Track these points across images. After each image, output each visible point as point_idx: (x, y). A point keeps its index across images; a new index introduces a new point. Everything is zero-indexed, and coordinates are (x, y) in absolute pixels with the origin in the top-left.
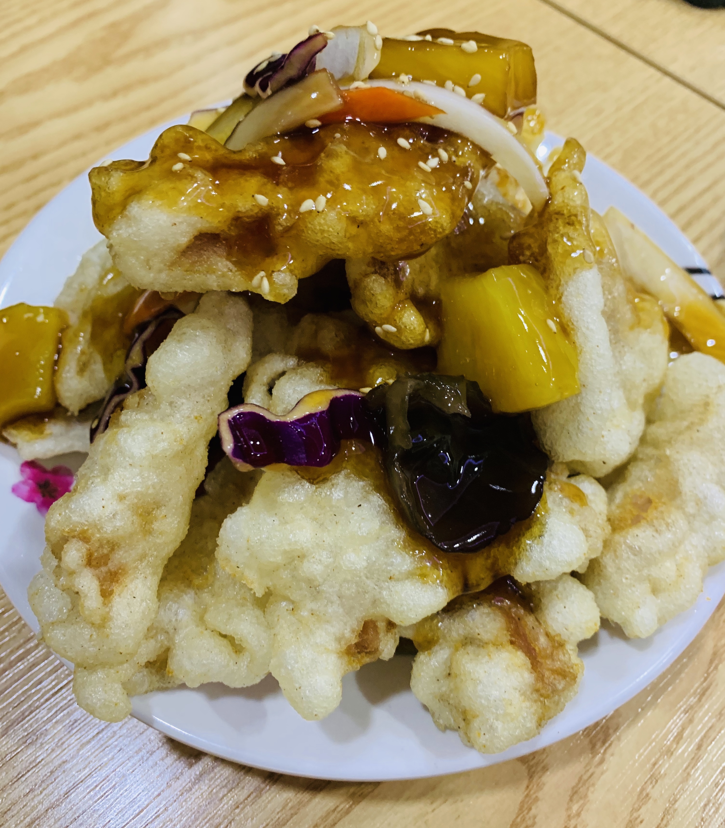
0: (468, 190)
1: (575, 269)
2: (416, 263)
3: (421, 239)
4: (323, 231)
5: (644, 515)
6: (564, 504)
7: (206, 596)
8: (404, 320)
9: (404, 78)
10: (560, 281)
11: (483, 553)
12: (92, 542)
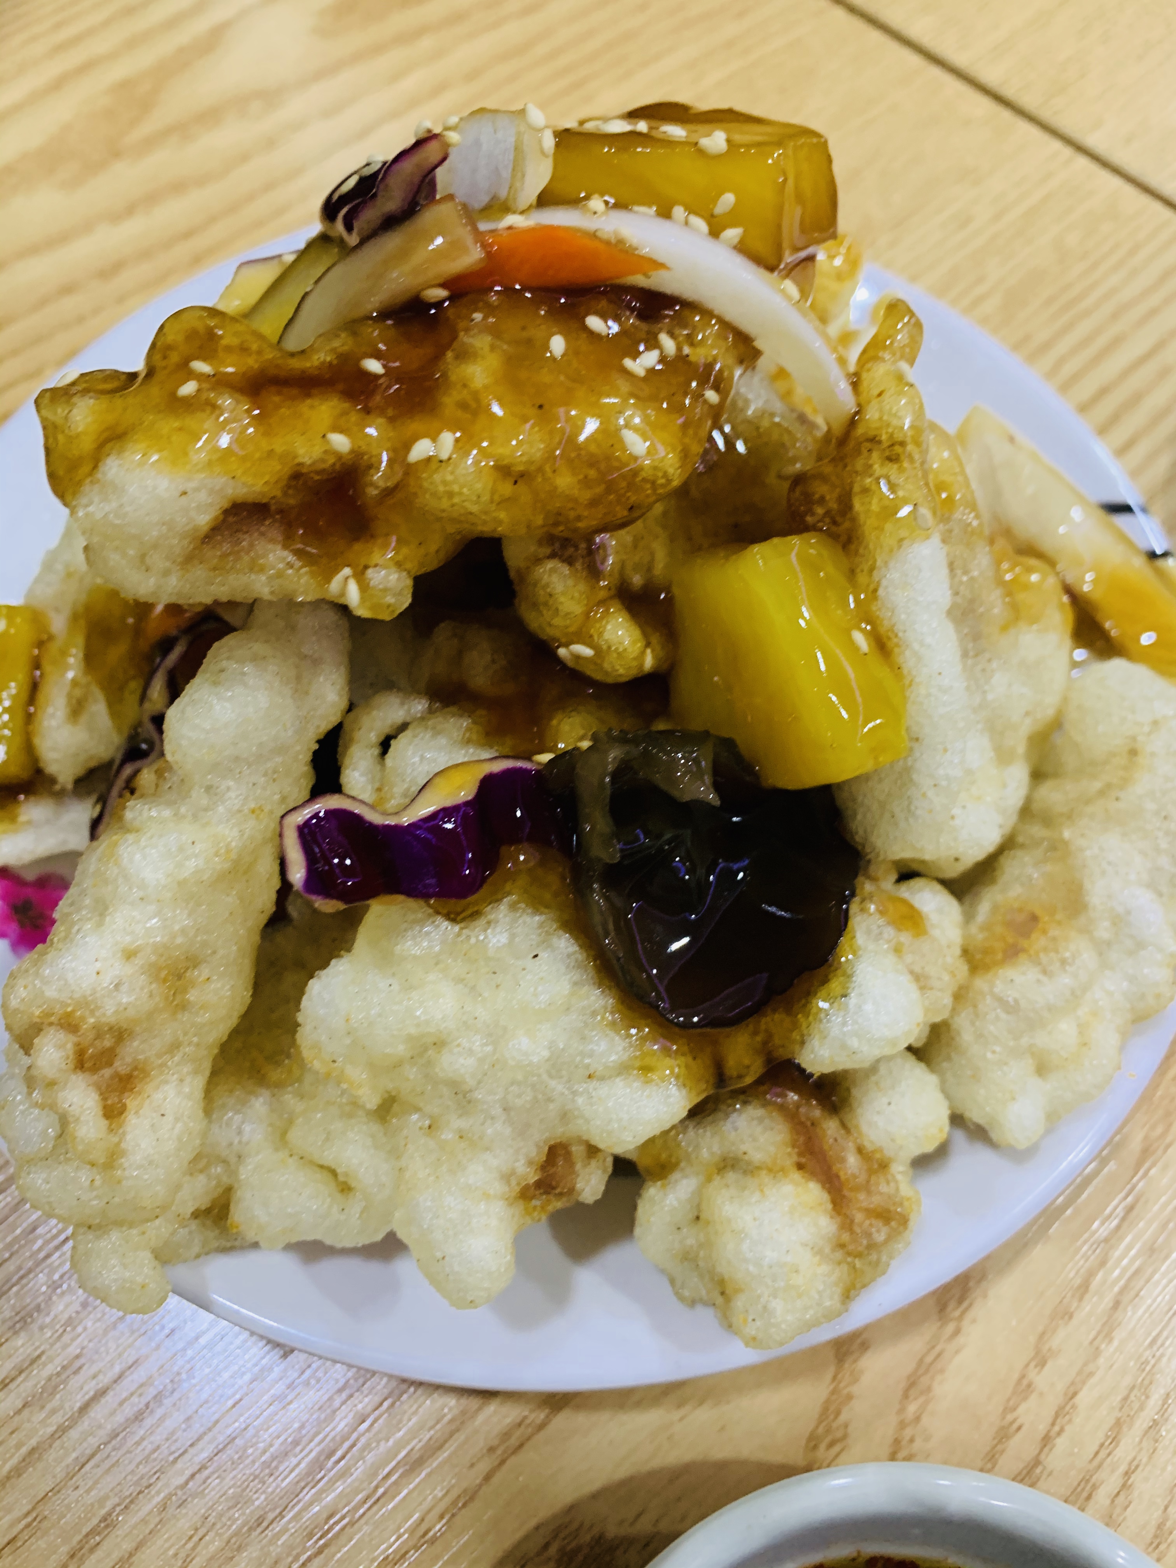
0: (711, 406)
1: (901, 540)
2: (626, 535)
3: (628, 498)
4: (451, 495)
5: (1024, 943)
6: (886, 936)
7: (289, 1098)
8: (607, 636)
9: (596, 203)
10: (875, 561)
11: (747, 1026)
12: (82, 1032)
